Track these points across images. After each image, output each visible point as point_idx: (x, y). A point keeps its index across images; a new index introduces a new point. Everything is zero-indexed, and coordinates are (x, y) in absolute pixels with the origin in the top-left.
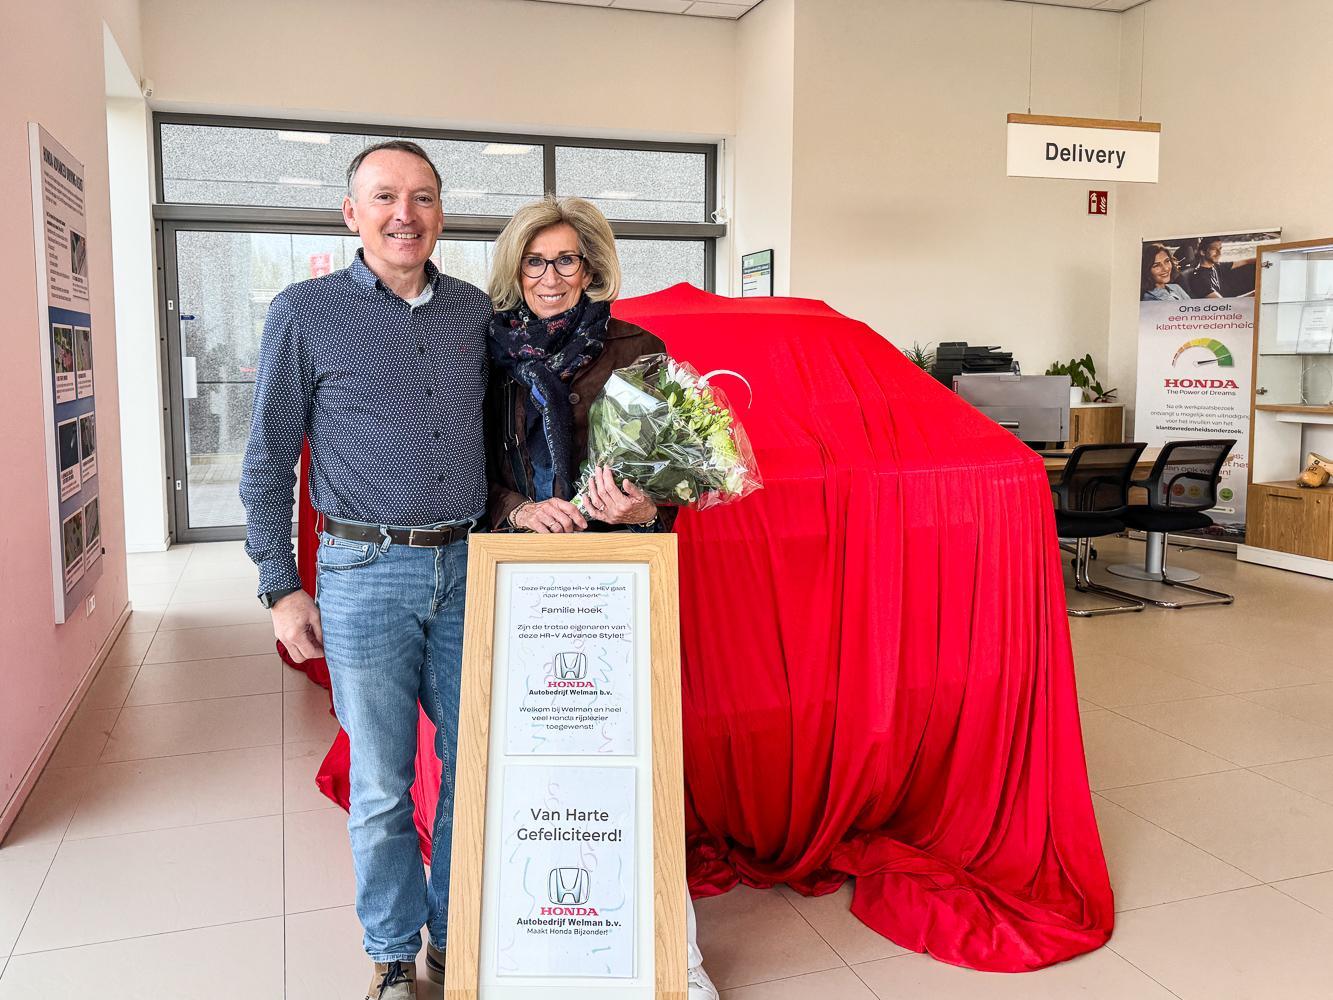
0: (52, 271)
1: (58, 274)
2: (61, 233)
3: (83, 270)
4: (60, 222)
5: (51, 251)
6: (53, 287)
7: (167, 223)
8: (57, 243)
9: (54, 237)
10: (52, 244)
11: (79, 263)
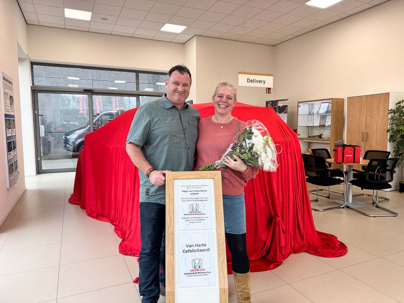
0: (5, 105)
1: (7, 106)
2: (7, 96)
3: (13, 104)
4: (7, 93)
5: (5, 101)
6: (5, 109)
7: (35, 91)
8: (6, 98)
9: (5, 97)
10: (5, 99)
11: (12, 103)
